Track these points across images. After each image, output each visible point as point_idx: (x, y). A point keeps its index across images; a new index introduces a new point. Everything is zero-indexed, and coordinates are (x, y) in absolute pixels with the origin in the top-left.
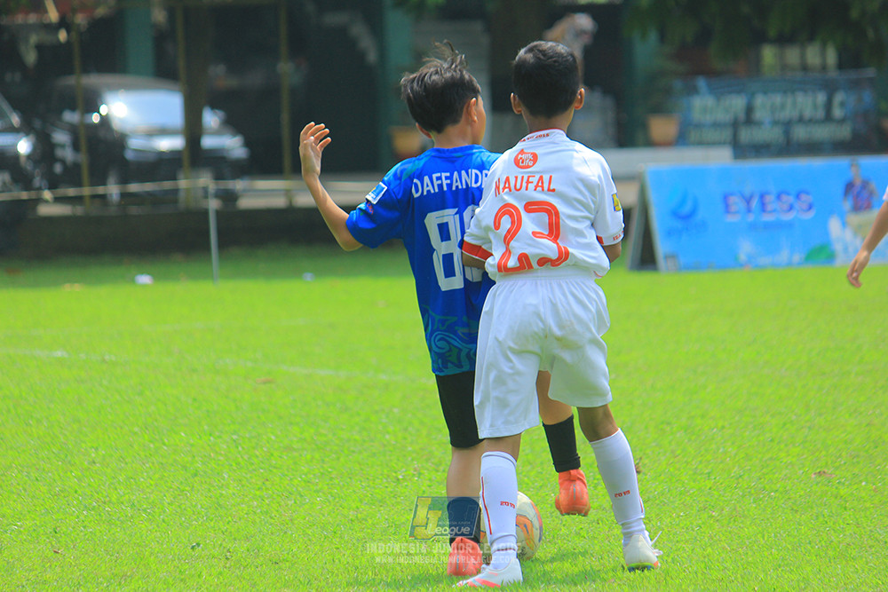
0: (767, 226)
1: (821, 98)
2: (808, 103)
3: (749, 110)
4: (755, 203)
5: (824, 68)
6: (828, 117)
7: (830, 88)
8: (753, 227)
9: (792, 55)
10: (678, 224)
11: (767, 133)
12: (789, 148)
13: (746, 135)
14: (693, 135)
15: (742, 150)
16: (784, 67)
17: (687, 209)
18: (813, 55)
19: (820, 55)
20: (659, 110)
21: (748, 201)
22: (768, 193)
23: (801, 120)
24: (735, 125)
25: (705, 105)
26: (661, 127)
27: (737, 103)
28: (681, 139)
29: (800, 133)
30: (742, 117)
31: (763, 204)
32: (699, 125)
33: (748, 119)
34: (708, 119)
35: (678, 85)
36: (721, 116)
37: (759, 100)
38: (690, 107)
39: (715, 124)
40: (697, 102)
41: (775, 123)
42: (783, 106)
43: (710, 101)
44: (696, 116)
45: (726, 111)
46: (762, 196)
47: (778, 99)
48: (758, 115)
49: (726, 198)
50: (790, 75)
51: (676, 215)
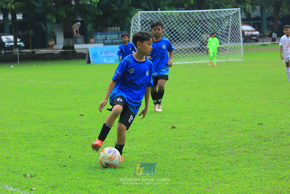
0: (108, 56)
1: (117, 35)
2: (115, 36)
3: (106, 37)
4: (106, 53)
5: (118, 31)
6: (119, 39)
7: (119, 34)
8: (106, 57)
9: (113, 29)
10: (94, 56)
12: (112, 44)
13: (105, 41)
14: (97, 42)
15: (105, 44)
16: (112, 31)
17: (95, 54)
18: (116, 28)
19: (117, 29)
20: (92, 38)
21: (105, 52)
23: (114, 39)
24: (104, 40)
25: (99, 37)
26: (92, 40)
27: (104, 36)
28: (95, 42)
29: (114, 41)
30: (105, 39)
31: (108, 53)
32: (98, 40)
33: (106, 39)
34: (99, 39)
35: (94, 33)
36: (101, 38)
37: (108, 36)
38: (96, 37)
39: (100, 40)
40: (98, 36)
41: (110, 40)
42: (111, 37)
43: (100, 36)
44: (98, 38)
45: (102, 38)
46: (107, 52)
47: (111, 36)
48: (107, 38)
49: (102, 52)
50: (112, 32)
51: (94, 55)
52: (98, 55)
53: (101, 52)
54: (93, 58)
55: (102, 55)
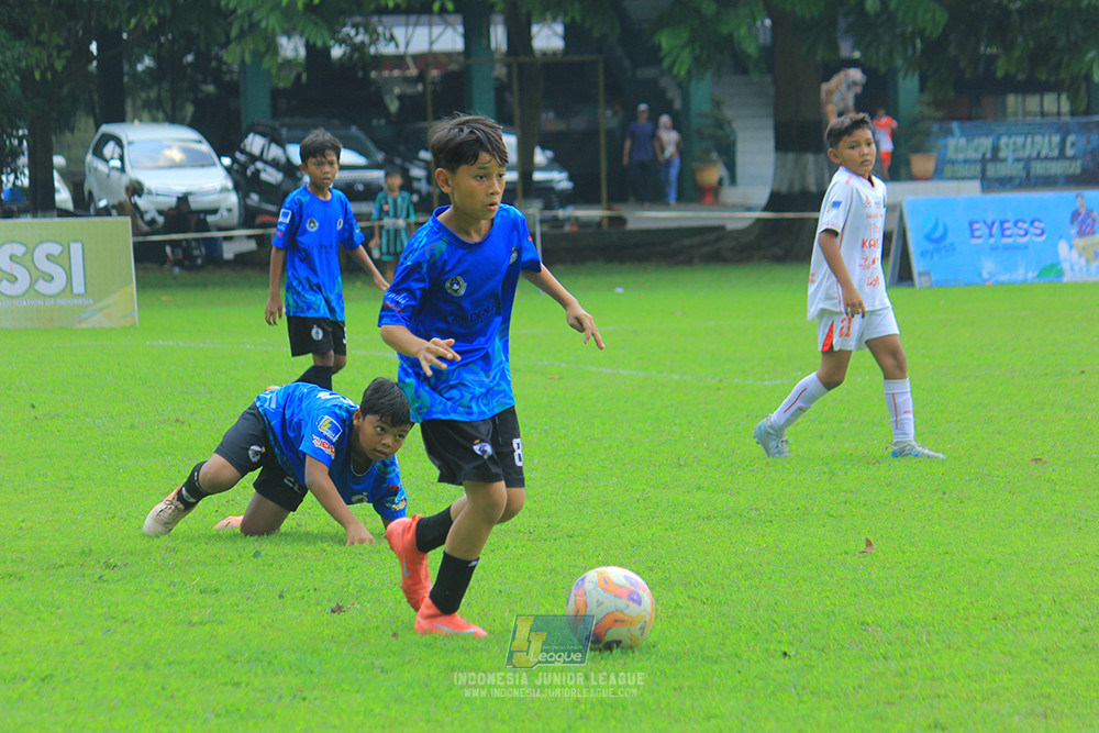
0: (1006, 248)
1: (1056, 139)
2: (1045, 143)
3: (996, 149)
4: (996, 229)
5: (1059, 114)
6: (1062, 155)
7: (1064, 131)
8: (994, 248)
9: (1033, 103)
10: (931, 247)
11: (1010, 169)
12: (1029, 182)
13: (992, 170)
14: (948, 170)
15: (990, 184)
16: (1026, 114)
17: (938, 234)
18: (1049, 102)
19: (1056, 103)
20: (920, 149)
21: (991, 227)
22: (1008, 221)
23: (1039, 158)
24: (983, 161)
25: (958, 144)
26: (922, 164)
27: (986, 143)
28: (938, 174)
29: (1038, 168)
30: (989, 155)
31: (1003, 230)
32: (953, 162)
33: (995, 158)
34: (961, 156)
35: (935, 128)
36: (972, 154)
37: (1004, 140)
38: (946, 147)
39: (966, 161)
40: (952, 142)
41: (1017, 160)
42: (1024, 146)
43: (962, 141)
44: (951, 154)
45: (976, 150)
46: (1002, 223)
47: (1020, 140)
48: (1002, 154)
49: (971, 224)
50: (1029, 119)
51: (928, 238)
52: (949, 240)
53: (967, 226)
54: (923, 254)
55: (974, 241)
